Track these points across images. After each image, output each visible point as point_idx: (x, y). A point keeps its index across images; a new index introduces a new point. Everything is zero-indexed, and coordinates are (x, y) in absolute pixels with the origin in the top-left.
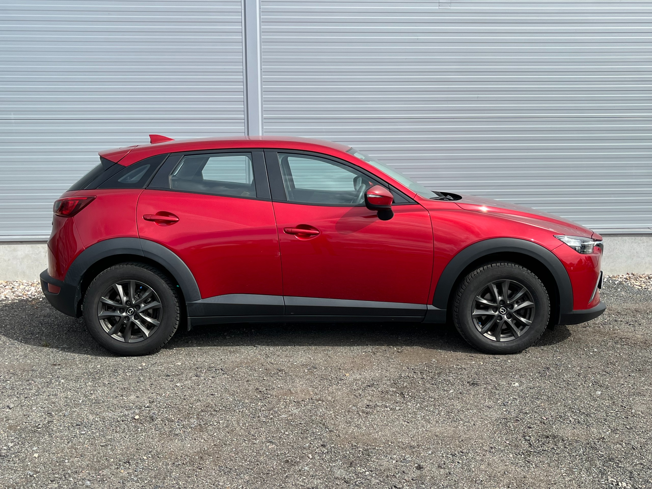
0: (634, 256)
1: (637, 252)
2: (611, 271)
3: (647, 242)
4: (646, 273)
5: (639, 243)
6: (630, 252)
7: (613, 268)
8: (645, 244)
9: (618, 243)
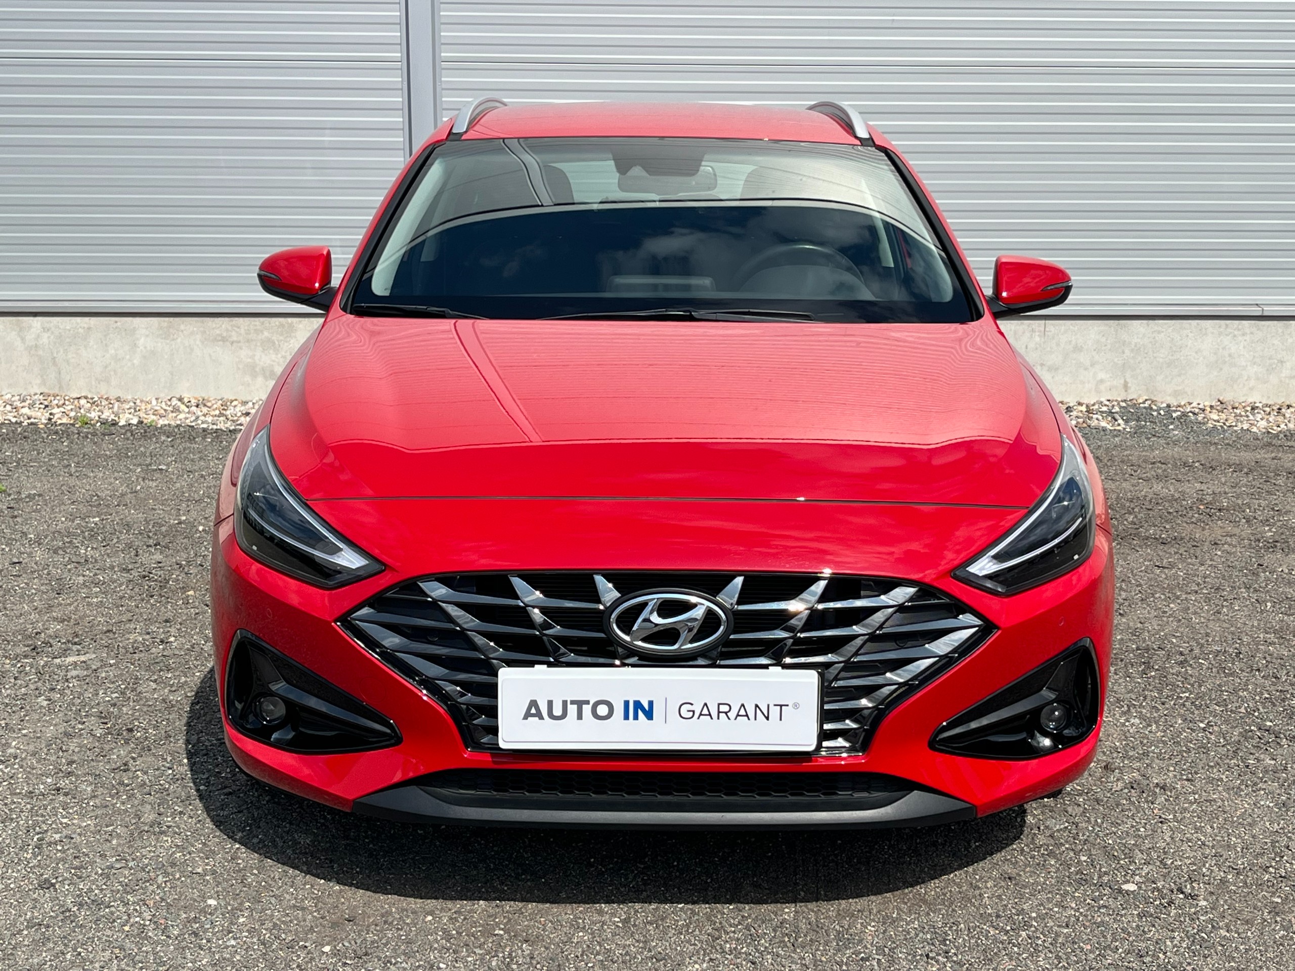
0: (1225, 362)
1: (1230, 355)
2: (1176, 394)
3: (1252, 333)
4: (1250, 400)
5: (1235, 336)
6: (1215, 354)
7: (1180, 388)
8: (1248, 338)
9: (1190, 335)
